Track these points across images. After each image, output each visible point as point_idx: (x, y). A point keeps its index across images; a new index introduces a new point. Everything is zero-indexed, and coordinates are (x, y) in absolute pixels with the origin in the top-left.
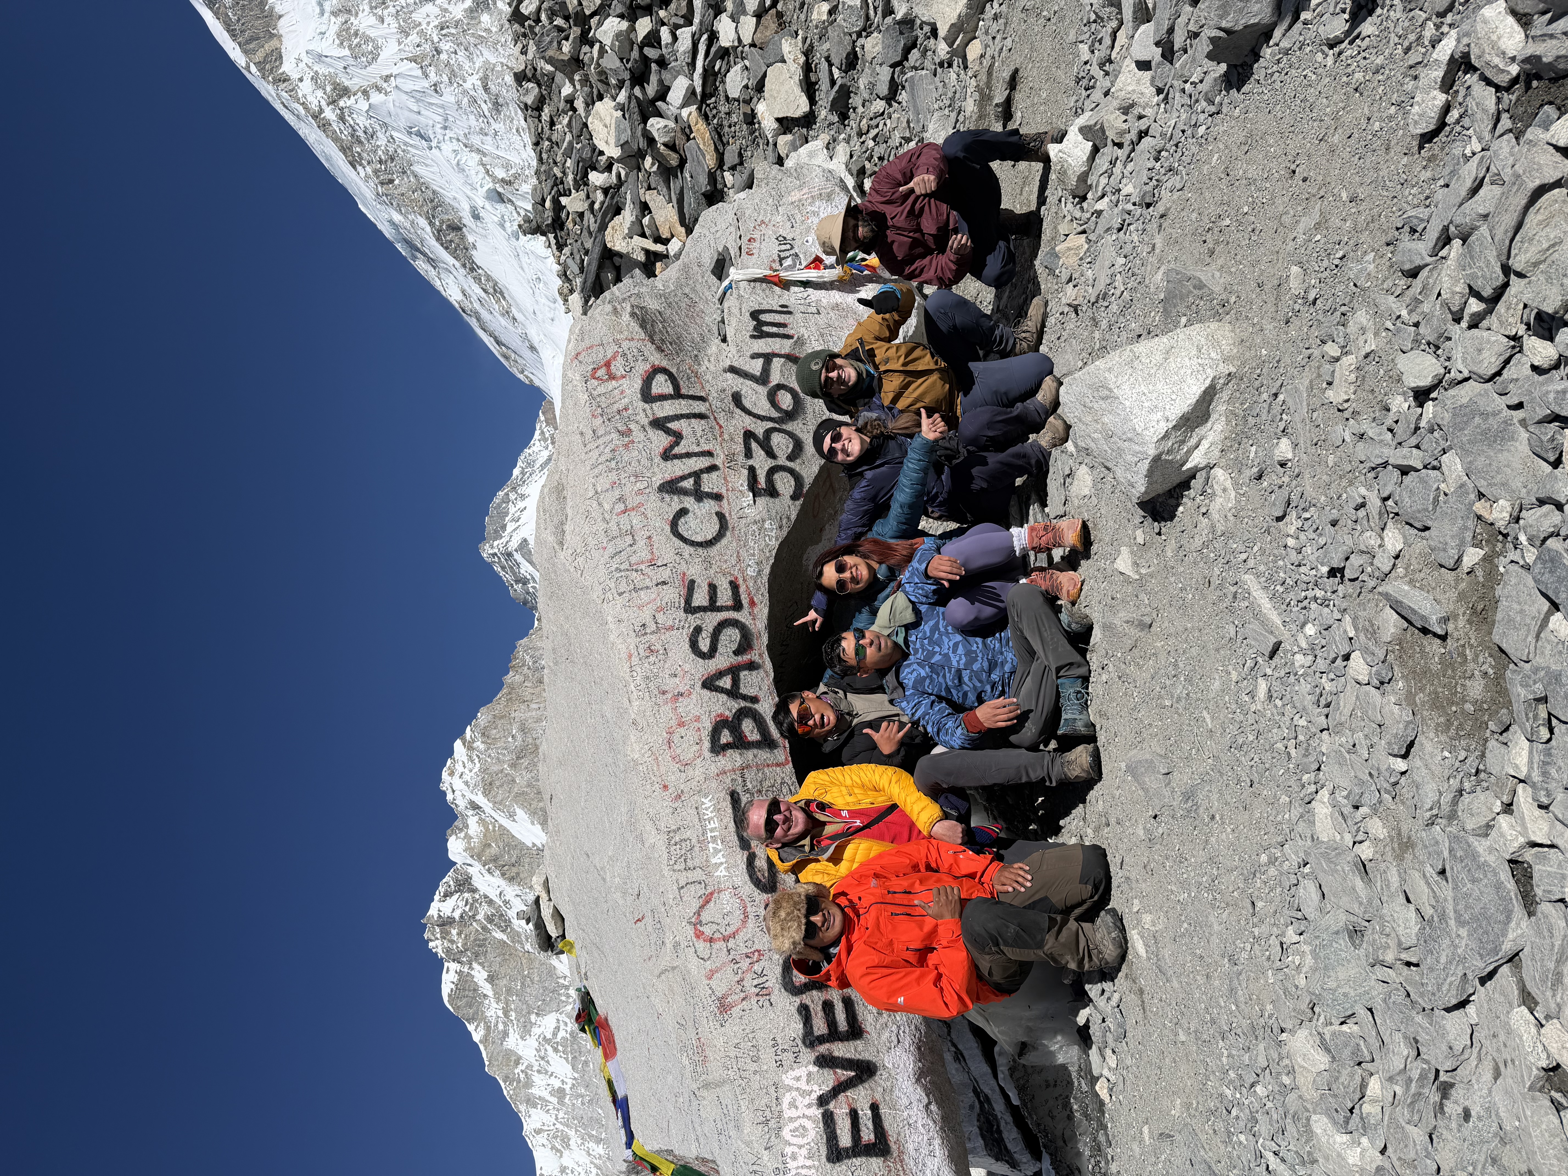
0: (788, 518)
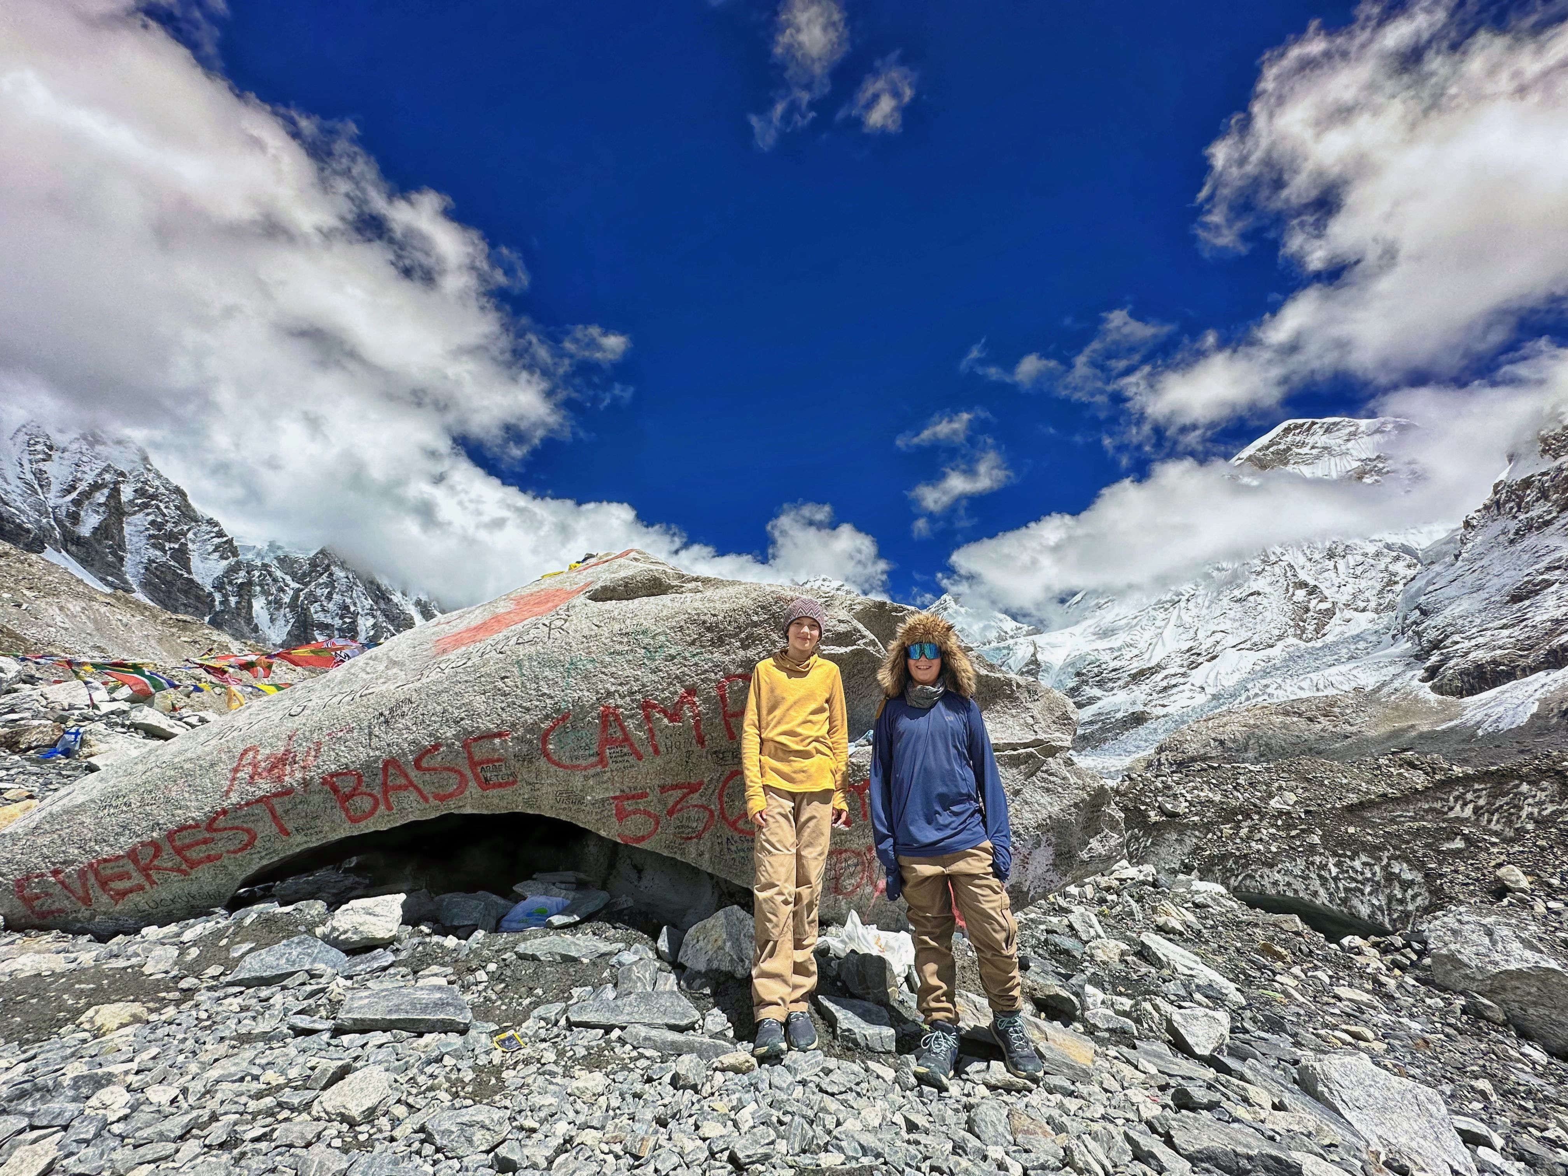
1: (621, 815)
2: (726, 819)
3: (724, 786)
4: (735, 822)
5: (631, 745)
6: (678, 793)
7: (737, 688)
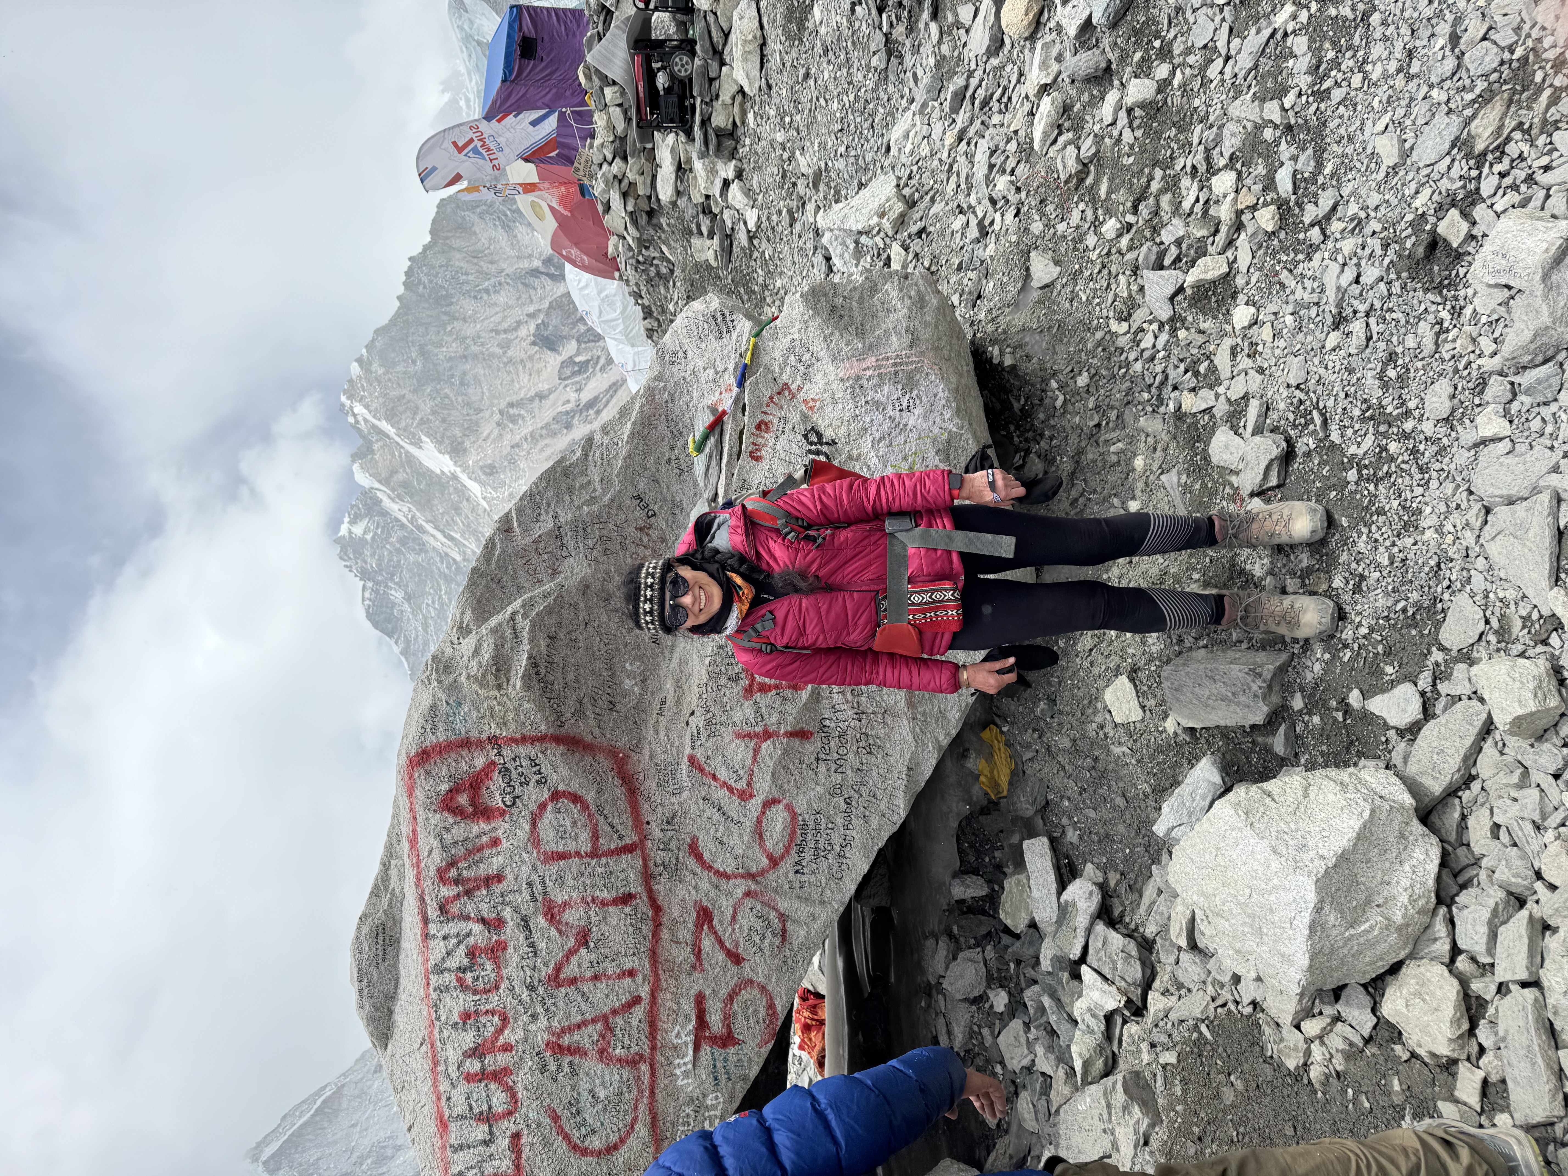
1: (727, 1040)
2: (762, 873)
3: (709, 868)
4: (771, 857)
5: (615, 1012)
6: (707, 943)
7: (552, 833)
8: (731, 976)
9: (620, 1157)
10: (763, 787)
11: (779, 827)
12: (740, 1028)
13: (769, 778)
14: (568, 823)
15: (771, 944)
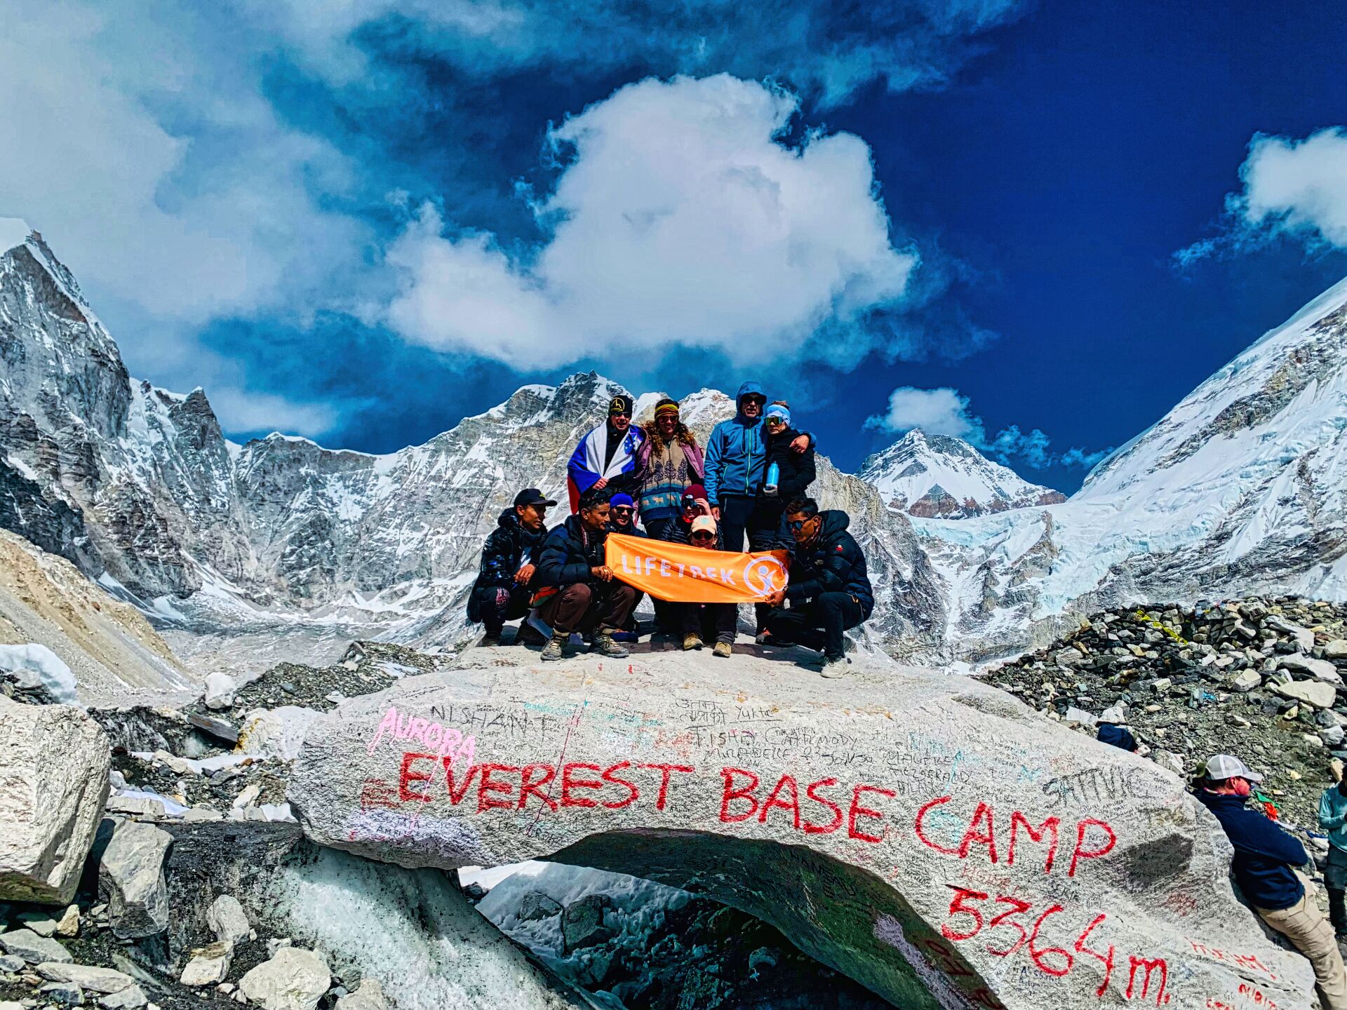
0: (926, 913)
1: (955, 907)
3: (1045, 916)
5: (992, 846)
6: (1010, 906)
7: (1095, 832)
8: (987, 916)
9: (912, 831)
10: (1081, 958)
11: (1057, 964)
12: (958, 916)
13: (1086, 963)
14: (1098, 842)
15: (995, 945)
